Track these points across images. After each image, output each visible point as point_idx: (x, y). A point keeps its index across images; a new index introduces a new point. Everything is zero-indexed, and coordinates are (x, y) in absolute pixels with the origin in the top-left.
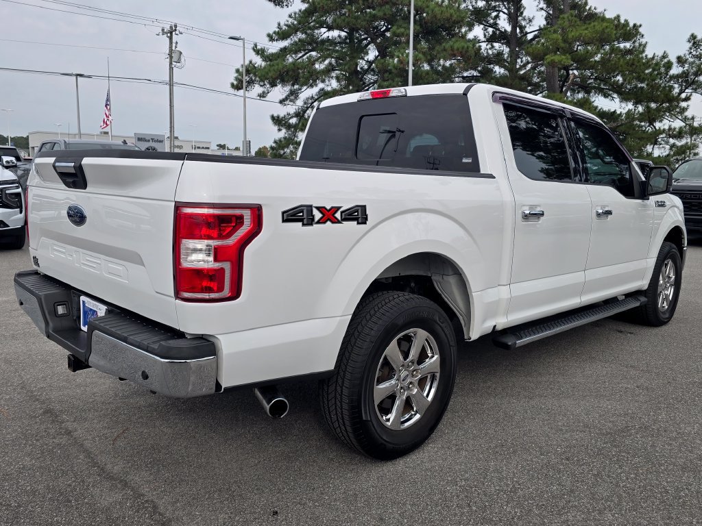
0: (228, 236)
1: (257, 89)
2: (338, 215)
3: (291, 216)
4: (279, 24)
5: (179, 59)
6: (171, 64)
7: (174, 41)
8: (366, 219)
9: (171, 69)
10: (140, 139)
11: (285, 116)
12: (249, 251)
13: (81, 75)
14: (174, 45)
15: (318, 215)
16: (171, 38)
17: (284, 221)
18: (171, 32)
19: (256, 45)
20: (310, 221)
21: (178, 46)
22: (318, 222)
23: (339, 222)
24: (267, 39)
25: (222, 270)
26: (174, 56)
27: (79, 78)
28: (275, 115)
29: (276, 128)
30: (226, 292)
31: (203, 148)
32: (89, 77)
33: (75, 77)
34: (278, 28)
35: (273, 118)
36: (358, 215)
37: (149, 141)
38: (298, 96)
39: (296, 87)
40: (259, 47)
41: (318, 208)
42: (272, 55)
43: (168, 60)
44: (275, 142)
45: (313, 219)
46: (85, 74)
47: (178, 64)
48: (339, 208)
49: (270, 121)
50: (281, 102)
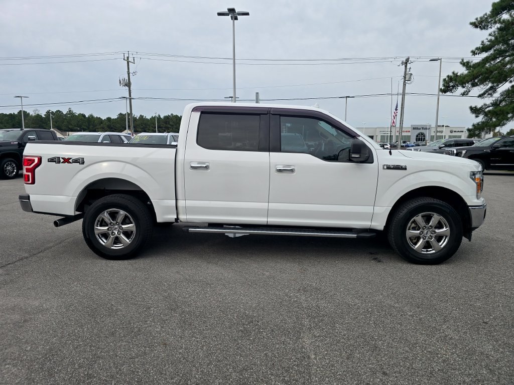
0: (30, 165)
1: (460, 90)
2: (71, 161)
3: (51, 160)
4: (483, 42)
5: (410, 78)
6: (405, 82)
7: (408, 67)
8: (84, 163)
9: (405, 85)
10: (414, 129)
11: (482, 106)
12: (37, 170)
13: (349, 97)
14: (408, 70)
15: (62, 160)
16: (406, 66)
17: (48, 161)
18: (406, 63)
19: (463, 60)
20: (59, 162)
21: (411, 70)
22: (62, 163)
23: (71, 163)
24: (471, 54)
25: (29, 175)
26: (407, 78)
27: (348, 98)
28: (473, 106)
29: (474, 115)
30: (30, 182)
31: (458, 131)
32: (353, 97)
33: (345, 99)
34: (482, 44)
35: (471, 108)
36: (80, 161)
37: (420, 129)
38: (496, 90)
39: (495, 84)
40: (465, 61)
41: (62, 158)
42: (476, 64)
43: (403, 80)
44: (474, 125)
45: (60, 162)
46: (351, 96)
47: (409, 82)
48: (71, 158)
49: (469, 111)
50: (480, 96)
